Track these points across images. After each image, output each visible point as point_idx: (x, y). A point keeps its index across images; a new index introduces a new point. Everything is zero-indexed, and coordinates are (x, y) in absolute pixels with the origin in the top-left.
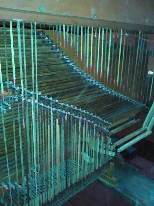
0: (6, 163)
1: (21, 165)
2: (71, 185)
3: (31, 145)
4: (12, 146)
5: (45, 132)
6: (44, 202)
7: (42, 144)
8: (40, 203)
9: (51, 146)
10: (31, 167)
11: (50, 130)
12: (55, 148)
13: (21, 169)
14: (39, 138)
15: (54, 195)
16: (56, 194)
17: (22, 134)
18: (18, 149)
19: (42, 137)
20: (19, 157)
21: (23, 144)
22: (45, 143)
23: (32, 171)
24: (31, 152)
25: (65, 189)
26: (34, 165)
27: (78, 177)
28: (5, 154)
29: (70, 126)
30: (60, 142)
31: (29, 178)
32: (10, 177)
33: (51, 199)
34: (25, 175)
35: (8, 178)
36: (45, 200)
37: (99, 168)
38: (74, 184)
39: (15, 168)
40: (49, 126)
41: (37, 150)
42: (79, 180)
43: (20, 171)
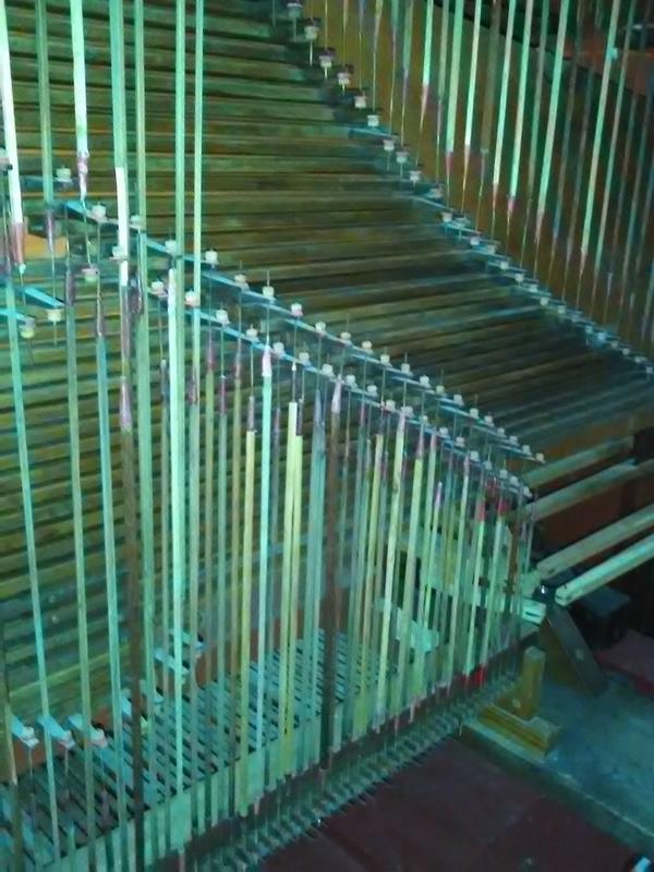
0: (28, 615)
1: (106, 631)
2: (345, 743)
3: (157, 529)
4: (61, 528)
5: (229, 473)
6: (215, 822)
7: (215, 531)
8: (195, 823)
9: (256, 547)
10: (158, 644)
11: (258, 465)
12: (276, 560)
13: (105, 648)
14: (202, 497)
15: (265, 791)
16: (273, 787)
17: (116, 471)
18: (95, 548)
19: (215, 494)
20: (96, 589)
21: (118, 522)
22: (229, 527)
23: (158, 665)
24: (158, 570)
25: (317, 761)
26: (171, 639)
27: (380, 706)
28: (24, 570)
29: (353, 452)
30: (304, 530)
31: (145, 697)
32: (51, 689)
33: (251, 808)
34: (124, 685)
35: (38, 695)
36: (220, 813)
37: (477, 669)
38: (360, 740)
39: (75, 644)
40: (251, 436)
41: (187, 560)
42: (383, 722)
43: (100, 658)
